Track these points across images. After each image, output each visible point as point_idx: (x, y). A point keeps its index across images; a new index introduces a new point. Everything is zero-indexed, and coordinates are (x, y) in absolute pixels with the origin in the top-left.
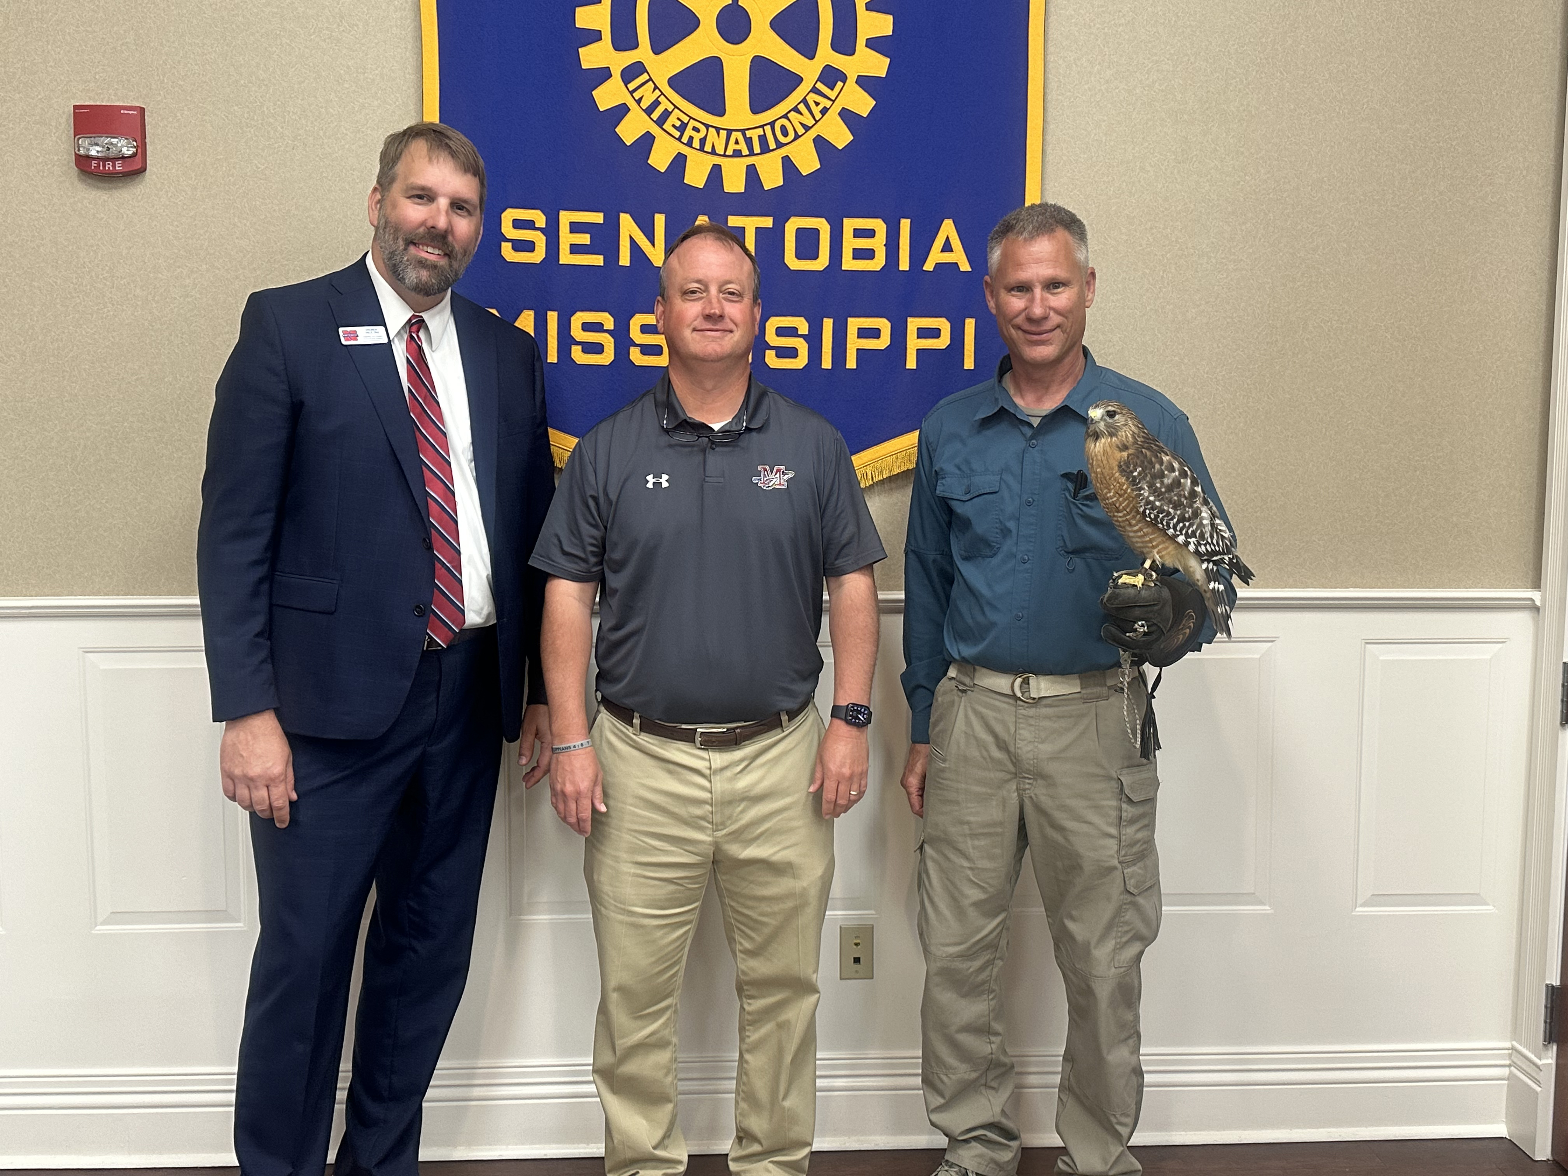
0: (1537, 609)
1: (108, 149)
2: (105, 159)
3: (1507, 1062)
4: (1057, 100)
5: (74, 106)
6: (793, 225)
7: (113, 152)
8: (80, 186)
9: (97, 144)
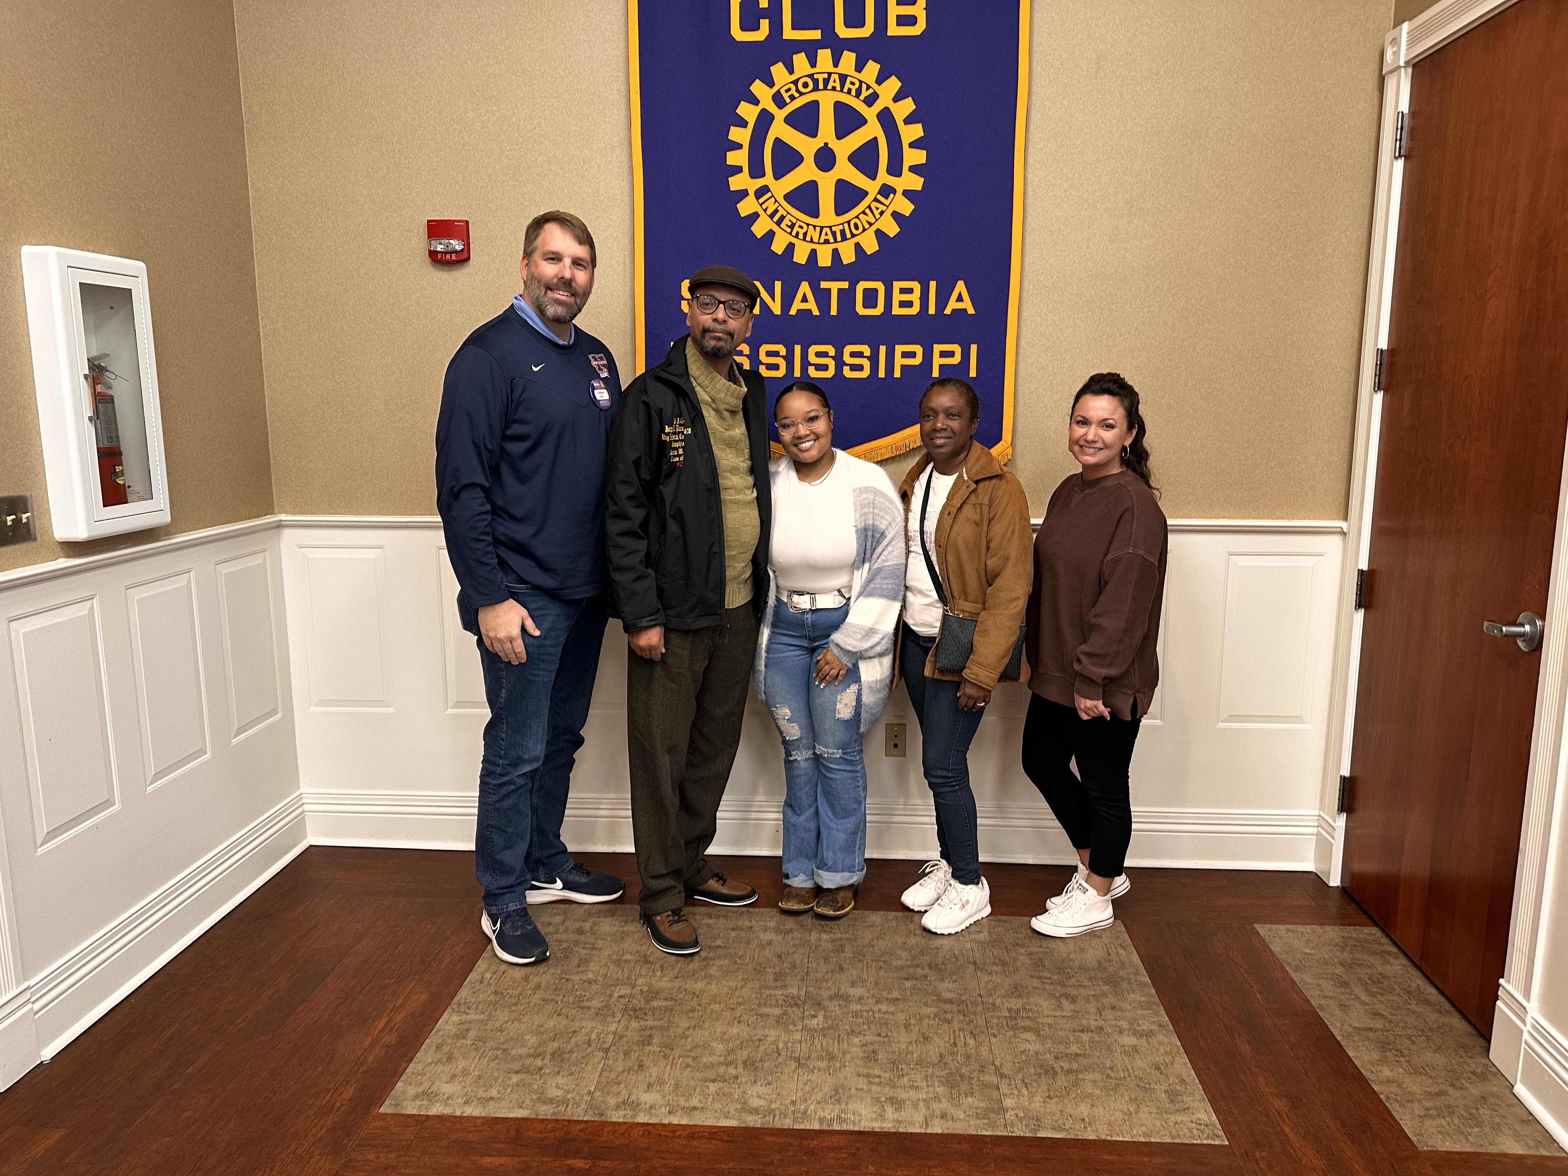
0: (1345, 534)
1: (448, 247)
2: (445, 253)
3: (1316, 824)
4: (1032, 203)
5: (428, 221)
6: (862, 286)
7: (450, 249)
8: (432, 269)
9: (440, 244)
